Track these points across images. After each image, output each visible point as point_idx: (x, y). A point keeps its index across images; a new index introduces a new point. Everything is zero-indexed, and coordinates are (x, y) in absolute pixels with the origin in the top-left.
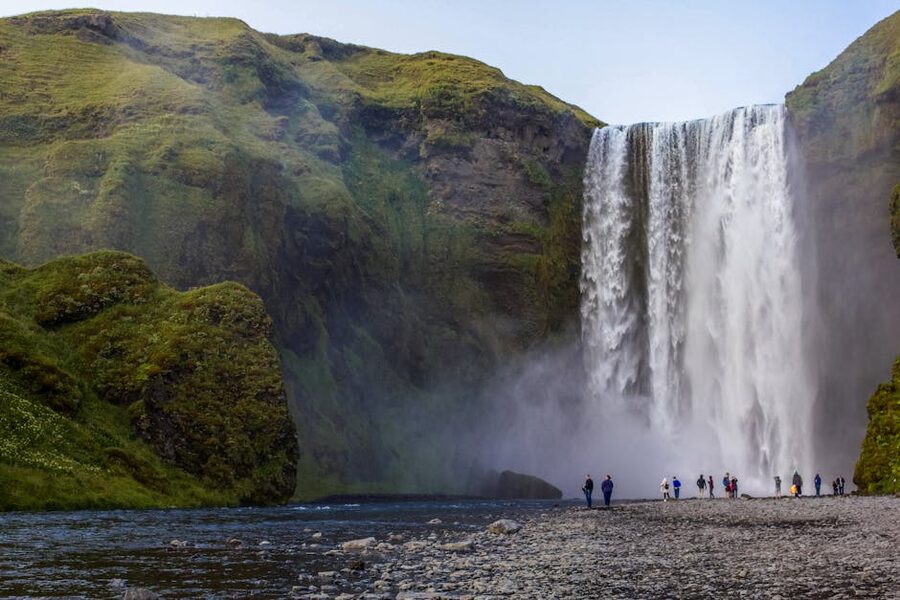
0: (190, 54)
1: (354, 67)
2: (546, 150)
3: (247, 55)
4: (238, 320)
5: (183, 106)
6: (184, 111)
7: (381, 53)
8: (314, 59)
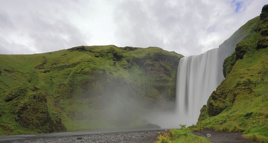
0: (100, 52)
1: (135, 51)
2: (171, 63)
3: (110, 51)
4: (39, 98)
5: (88, 61)
6: (88, 62)
7: (141, 48)
8: (128, 51)
